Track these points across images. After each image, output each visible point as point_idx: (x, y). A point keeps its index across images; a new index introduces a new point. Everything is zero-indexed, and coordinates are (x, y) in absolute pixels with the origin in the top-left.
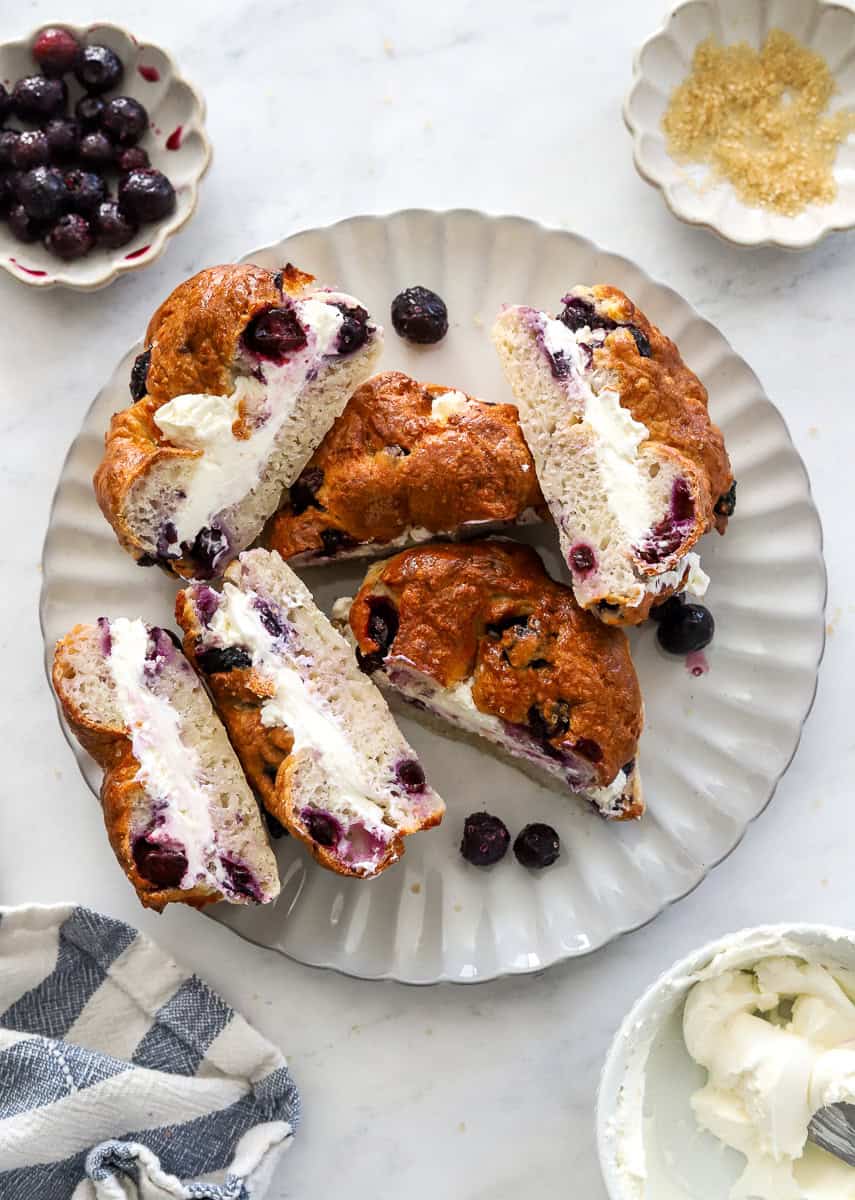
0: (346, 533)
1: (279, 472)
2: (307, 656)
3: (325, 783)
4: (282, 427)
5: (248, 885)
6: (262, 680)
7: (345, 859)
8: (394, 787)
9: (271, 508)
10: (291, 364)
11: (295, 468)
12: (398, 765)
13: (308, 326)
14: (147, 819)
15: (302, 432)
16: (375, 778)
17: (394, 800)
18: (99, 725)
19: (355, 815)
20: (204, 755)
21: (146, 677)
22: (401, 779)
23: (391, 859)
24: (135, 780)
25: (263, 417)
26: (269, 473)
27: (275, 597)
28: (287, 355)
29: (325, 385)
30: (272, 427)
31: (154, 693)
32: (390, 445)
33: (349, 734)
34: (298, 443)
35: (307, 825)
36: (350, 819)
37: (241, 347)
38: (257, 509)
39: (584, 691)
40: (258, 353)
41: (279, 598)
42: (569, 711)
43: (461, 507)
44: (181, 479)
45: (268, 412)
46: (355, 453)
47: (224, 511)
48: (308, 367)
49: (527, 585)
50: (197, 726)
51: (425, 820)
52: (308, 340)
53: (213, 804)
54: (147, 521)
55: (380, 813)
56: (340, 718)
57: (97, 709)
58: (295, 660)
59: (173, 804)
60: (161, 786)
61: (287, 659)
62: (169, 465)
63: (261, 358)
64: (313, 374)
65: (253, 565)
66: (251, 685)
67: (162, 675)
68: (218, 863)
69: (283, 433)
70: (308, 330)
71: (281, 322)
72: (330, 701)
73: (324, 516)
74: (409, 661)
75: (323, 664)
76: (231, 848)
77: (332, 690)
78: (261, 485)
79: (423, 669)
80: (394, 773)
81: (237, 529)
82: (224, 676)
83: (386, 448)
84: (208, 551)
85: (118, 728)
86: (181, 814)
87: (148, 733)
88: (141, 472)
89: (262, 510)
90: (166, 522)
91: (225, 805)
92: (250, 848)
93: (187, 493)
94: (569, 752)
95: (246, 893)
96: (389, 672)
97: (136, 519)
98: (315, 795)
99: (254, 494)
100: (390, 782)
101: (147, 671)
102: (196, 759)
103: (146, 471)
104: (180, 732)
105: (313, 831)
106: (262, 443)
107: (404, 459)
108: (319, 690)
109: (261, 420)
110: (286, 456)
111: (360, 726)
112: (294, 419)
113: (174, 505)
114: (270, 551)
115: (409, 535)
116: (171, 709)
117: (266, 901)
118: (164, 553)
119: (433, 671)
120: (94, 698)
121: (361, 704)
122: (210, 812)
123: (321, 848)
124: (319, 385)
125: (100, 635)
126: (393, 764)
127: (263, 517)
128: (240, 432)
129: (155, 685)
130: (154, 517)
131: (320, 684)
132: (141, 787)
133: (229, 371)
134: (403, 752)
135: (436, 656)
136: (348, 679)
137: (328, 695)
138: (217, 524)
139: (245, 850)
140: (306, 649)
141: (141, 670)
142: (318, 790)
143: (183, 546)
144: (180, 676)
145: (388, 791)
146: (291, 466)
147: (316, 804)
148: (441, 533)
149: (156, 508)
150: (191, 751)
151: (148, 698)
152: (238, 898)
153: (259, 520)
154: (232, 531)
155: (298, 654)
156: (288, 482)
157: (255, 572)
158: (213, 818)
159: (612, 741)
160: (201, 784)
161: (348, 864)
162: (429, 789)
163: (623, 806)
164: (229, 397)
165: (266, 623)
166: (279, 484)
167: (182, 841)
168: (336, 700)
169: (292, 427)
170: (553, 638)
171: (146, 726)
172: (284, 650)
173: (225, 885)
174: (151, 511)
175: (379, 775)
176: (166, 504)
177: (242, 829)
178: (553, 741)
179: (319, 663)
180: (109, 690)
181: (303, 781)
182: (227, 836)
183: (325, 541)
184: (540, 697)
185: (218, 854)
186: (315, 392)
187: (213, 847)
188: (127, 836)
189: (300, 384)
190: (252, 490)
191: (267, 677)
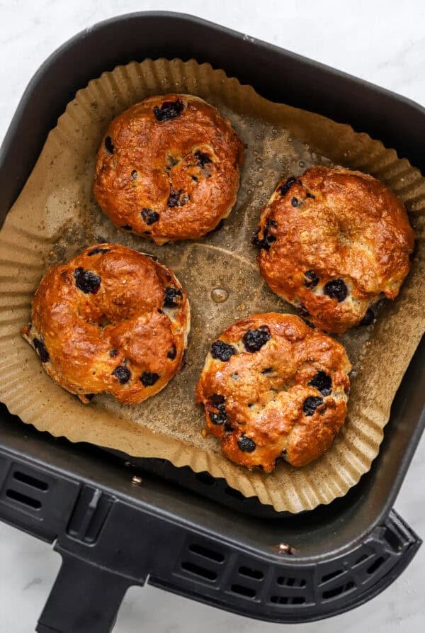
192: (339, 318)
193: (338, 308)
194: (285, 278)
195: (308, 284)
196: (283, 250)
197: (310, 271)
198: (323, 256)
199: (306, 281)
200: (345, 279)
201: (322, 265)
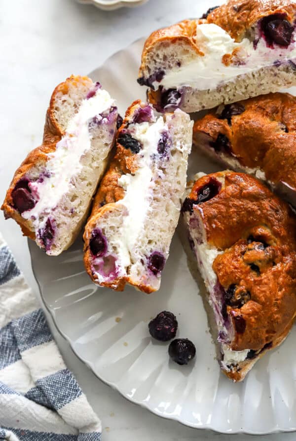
0: (230, 143)
1: (227, 93)
2: (163, 173)
3: (118, 228)
4: (245, 74)
5: (48, 240)
6: (135, 162)
7: (94, 266)
8: (144, 258)
9: (210, 106)
10: (272, 51)
11: (234, 97)
12: (156, 252)
13: (295, 41)
14: (36, 174)
15: (252, 85)
16: (140, 247)
17: (138, 263)
18: (55, 121)
19: (117, 253)
20: (84, 172)
21: (92, 120)
22: (151, 259)
23: (113, 285)
24: (46, 154)
25: (241, 62)
26: (223, 89)
27: (174, 139)
28: (275, 46)
29: (279, 74)
30: (241, 71)
31: (90, 130)
32: (282, 122)
33: (148, 219)
34: (246, 88)
35: (92, 235)
36: (113, 252)
37: (258, 23)
38: (204, 100)
39: (262, 297)
40: (263, 32)
41: (176, 140)
42: (248, 300)
43: (287, 173)
44: (185, 57)
45: (245, 62)
46: (265, 113)
47: (190, 88)
48: (279, 58)
49: (283, 233)
50: (93, 159)
51: (144, 285)
52: (289, 47)
53: (67, 195)
54: (155, 61)
55: (128, 263)
56: (151, 209)
57: (61, 115)
58: (156, 169)
59: (52, 179)
60: (55, 167)
61: (154, 166)
62: (185, 47)
63: (263, 36)
64: (278, 63)
65: (179, 117)
66: (128, 160)
67: (100, 126)
68: (45, 219)
69: (243, 77)
70: (293, 43)
71: (285, 28)
72: (154, 199)
73: (228, 127)
74: (203, 214)
75: (166, 183)
76: (57, 219)
77: (160, 196)
78: (215, 92)
79: (205, 224)
80: (151, 254)
81: (188, 101)
82: (122, 148)
83: (280, 122)
84: (169, 99)
85: (62, 130)
86: (51, 186)
87: (71, 142)
88: (171, 39)
89: (206, 103)
90: (162, 69)
91: (72, 200)
92: (64, 227)
93: (182, 65)
94: (231, 318)
95: (44, 243)
96: (192, 216)
97: (152, 57)
98: (109, 228)
99: (208, 93)
100: (146, 256)
101: (95, 119)
102: (79, 171)
103: (174, 40)
104: (84, 154)
105: (93, 241)
106: (231, 73)
107: (282, 132)
108: (154, 190)
109: (239, 63)
110: (236, 89)
111: (157, 221)
112: (254, 76)
113: (172, 65)
114: (191, 119)
115: (256, 171)
116: (89, 143)
117: (48, 253)
118: (150, 82)
119: (208, 229)
120: (64, 110)
121: (166, 214)
122: (63, 196)
123: (88, 251)
124: (276, 71)
125: (92, 88)
126: (154, 249)
127: (203, 107)
128: (226, 60)
129: (93, 127)
130: (160, 63)
131: (157, 188)
132: (46, 159)
133: (245, 31)
134: (164, 250)
135: (215, 223)
136: (171, 199)
137: (156, 196)
138: (182, 90)
139: (62, 225)
140: (166, 170)
141: (93, 116)
142: (111, 228)
143: (161, 87)
144: (106, 133)
145: (141, 257)
146: (234, 95)
147: (105, 233)
148: (269, 182)
149: (164, 60)
150: (81, 166)
151: (85, 129)
152: (39, 241)
153: (200, 107)
154: (186, 100)
155: (160, 168)
156: (227, 101)
157: (176, 121)
158: (62, 200)
159: (253, 331)
160: (71, 182)
161: (93, 269)
162: (159, 275)
163: (233, 369)
164: (235, 42)
165: (160, 144)
166: (222, 99)
167: (40, 196)
168: (157, 201)
169: (249, 78)
170: (272, 264)
171: (73, 139)
172: (156, 161)
173: (39, 231)
174: (161, 59)
175: (143, 248)
176: (169, 62)
177: (69, 216)
178: (229, 307)
179: (166, 181)
180: (74, 112)
181: (110, 217)
182: (60, 213)
183: (218, 138)
184: (242, 282)
185: (49, 216)
186: (272, 72)
187: (49, 211)
188: (22, 174)
189: (269, 64)
190: (209, 90)
191: (138, 164)
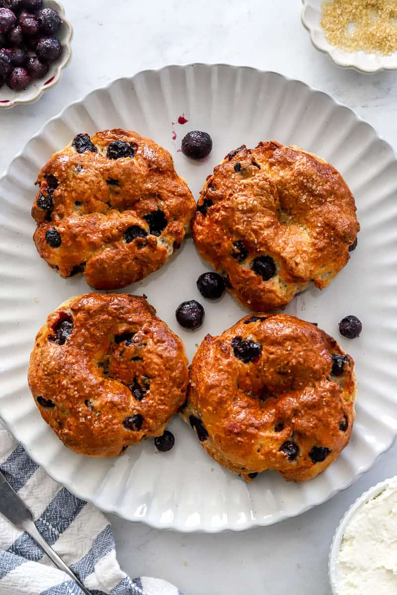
39: (156, 372)
184: (137, 374)
192: (260, 297)
193: (261, 287)
194: (213, 244)
195: (235, 255)
196: (217, 215)
197: (239, 242)
198: (255, 227)
199: (233, 250)
200: (275, 258)
201: (253, 237)
